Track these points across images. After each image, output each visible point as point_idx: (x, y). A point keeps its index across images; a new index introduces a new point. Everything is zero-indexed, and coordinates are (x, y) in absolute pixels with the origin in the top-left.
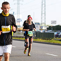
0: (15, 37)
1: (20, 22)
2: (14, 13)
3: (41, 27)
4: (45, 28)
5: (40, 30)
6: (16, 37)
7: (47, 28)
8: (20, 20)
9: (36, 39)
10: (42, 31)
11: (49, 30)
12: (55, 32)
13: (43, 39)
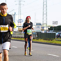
0: (16, 38)
1: (22, 23)
2: (15, 13)
3: (42, 28)
4: (47, 28)
5: (41, 30)
6: (18, 38)
7: (49, 28)
8: (21, 20)
9: (37, 39)
10: (43, 32)
11: (51, 31)
12: (57, 32)
13: (45, 40)
